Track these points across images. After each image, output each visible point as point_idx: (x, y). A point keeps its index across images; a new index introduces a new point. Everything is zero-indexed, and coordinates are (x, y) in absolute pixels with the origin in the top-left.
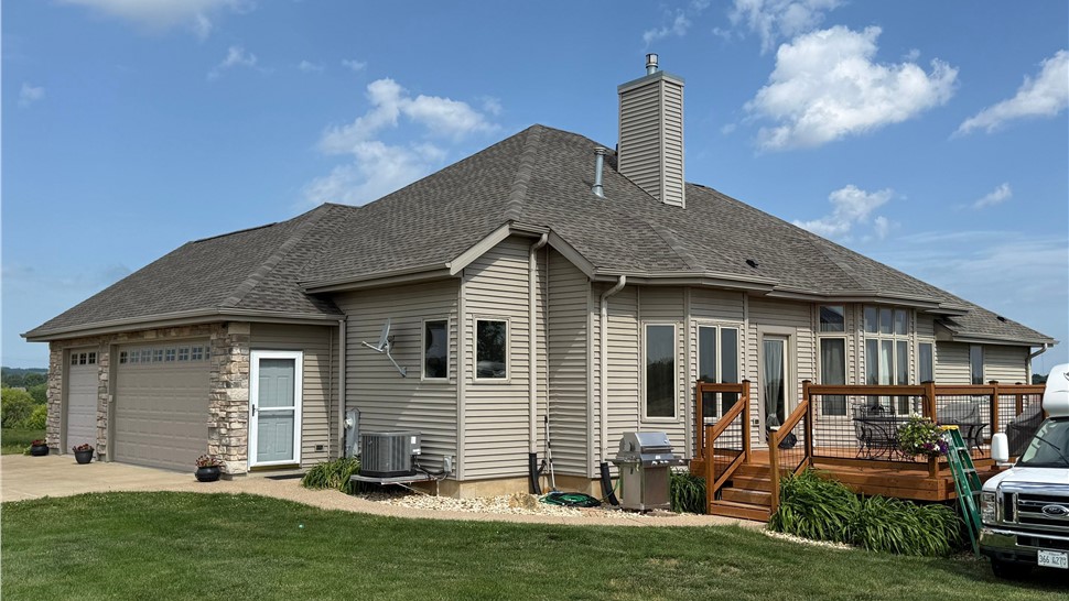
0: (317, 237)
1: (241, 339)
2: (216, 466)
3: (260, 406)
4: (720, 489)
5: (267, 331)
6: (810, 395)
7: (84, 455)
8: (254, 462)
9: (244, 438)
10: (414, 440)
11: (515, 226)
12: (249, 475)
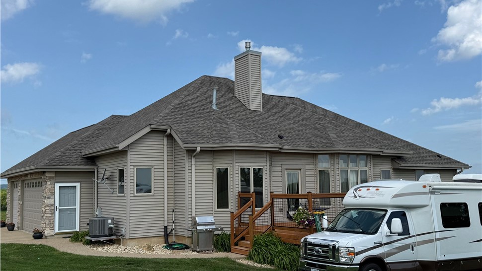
0: (100, 131)
1: (50, 178)
2: (41, 233)
3: (59, 206)
4: (238, 241)
5: (61, 174)
6: (273, 199)
7: (10, 227)
8: (57, 230)
9: (52, 221)
10: (110, 221)
11: (152, 126)
12: (55, 236)
